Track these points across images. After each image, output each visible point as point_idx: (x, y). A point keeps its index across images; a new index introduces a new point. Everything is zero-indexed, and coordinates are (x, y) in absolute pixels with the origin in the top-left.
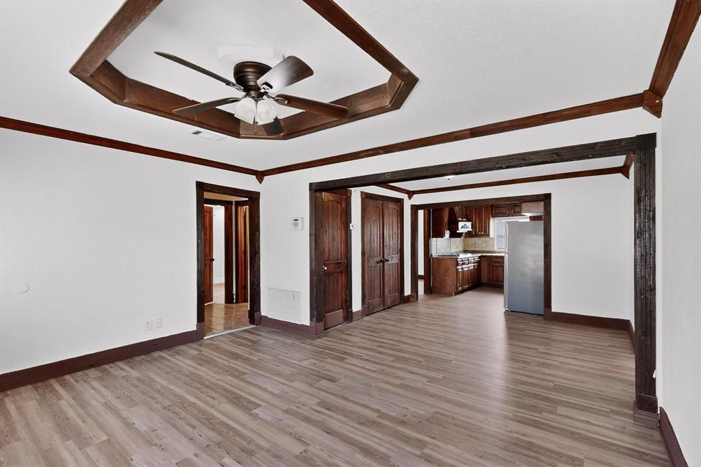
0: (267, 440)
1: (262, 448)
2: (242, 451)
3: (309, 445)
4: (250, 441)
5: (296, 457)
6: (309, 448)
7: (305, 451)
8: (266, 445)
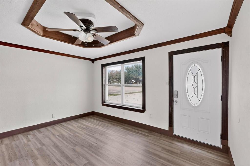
0: (85, 150)
1: (86, 148)
2: (92, 147)
3: (72, 149)
4: (89, 150)
5: (77, 145)
6: (72, 147)
7: (74, 147)
8: (85, 148)
